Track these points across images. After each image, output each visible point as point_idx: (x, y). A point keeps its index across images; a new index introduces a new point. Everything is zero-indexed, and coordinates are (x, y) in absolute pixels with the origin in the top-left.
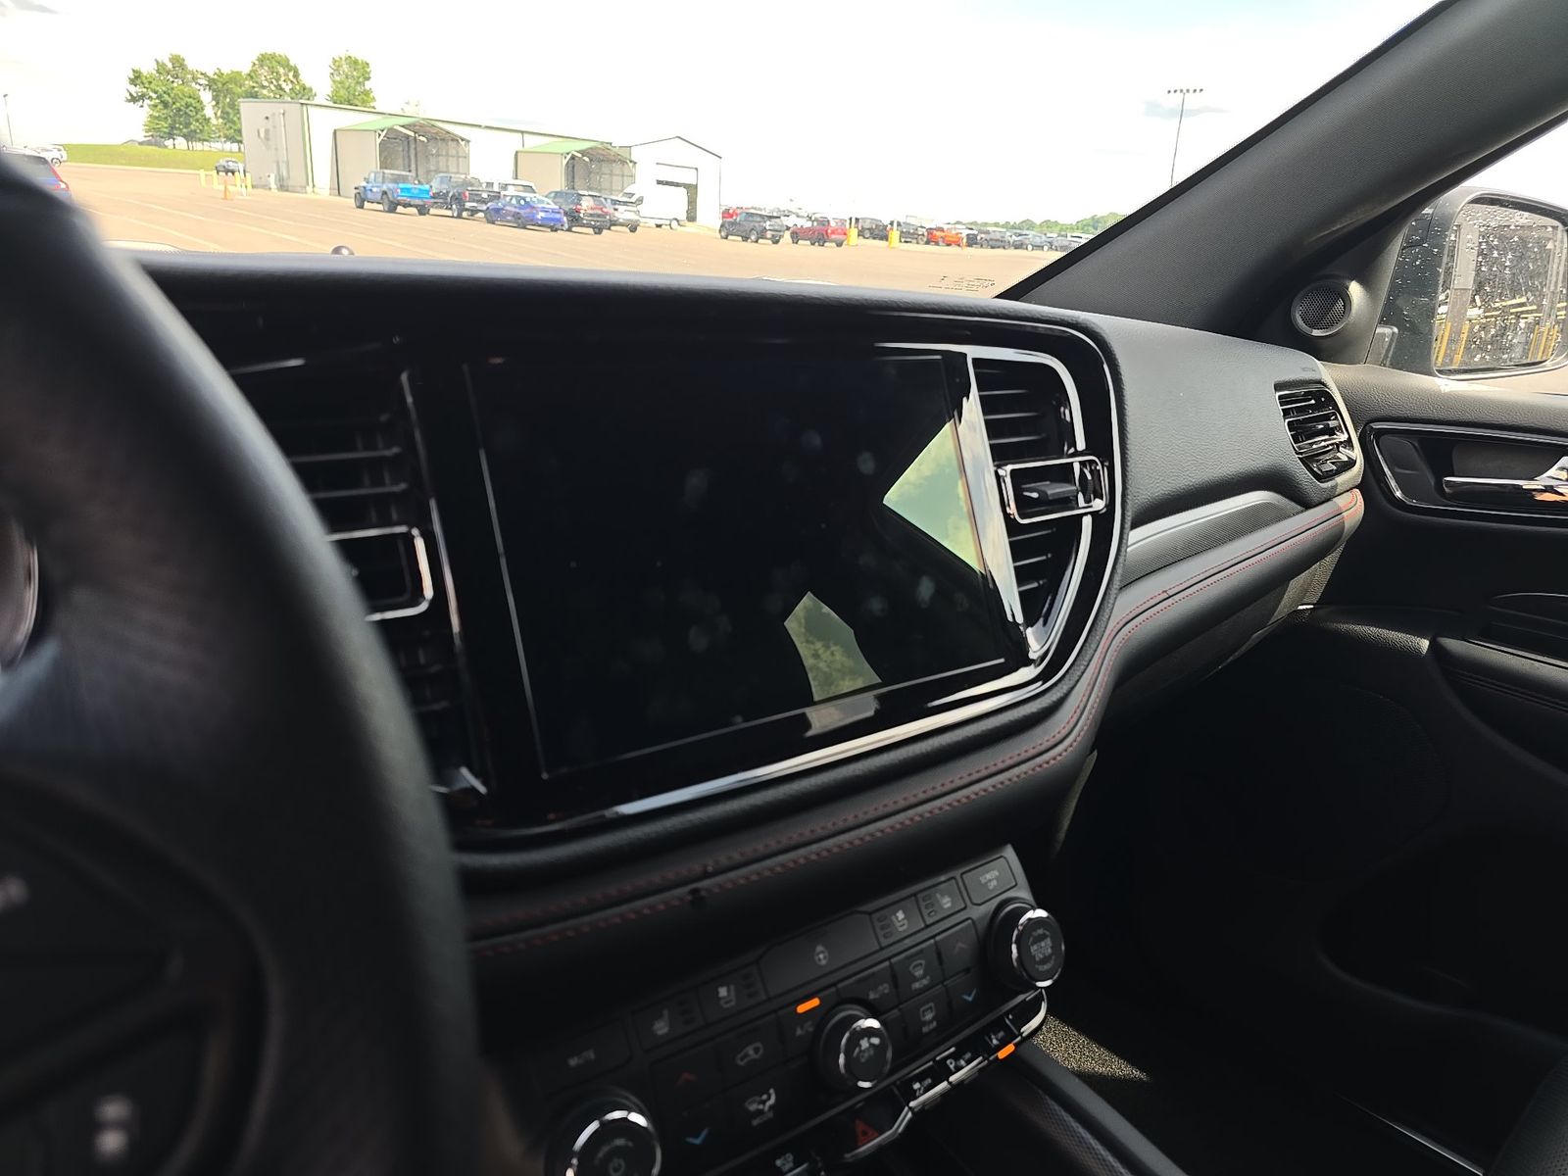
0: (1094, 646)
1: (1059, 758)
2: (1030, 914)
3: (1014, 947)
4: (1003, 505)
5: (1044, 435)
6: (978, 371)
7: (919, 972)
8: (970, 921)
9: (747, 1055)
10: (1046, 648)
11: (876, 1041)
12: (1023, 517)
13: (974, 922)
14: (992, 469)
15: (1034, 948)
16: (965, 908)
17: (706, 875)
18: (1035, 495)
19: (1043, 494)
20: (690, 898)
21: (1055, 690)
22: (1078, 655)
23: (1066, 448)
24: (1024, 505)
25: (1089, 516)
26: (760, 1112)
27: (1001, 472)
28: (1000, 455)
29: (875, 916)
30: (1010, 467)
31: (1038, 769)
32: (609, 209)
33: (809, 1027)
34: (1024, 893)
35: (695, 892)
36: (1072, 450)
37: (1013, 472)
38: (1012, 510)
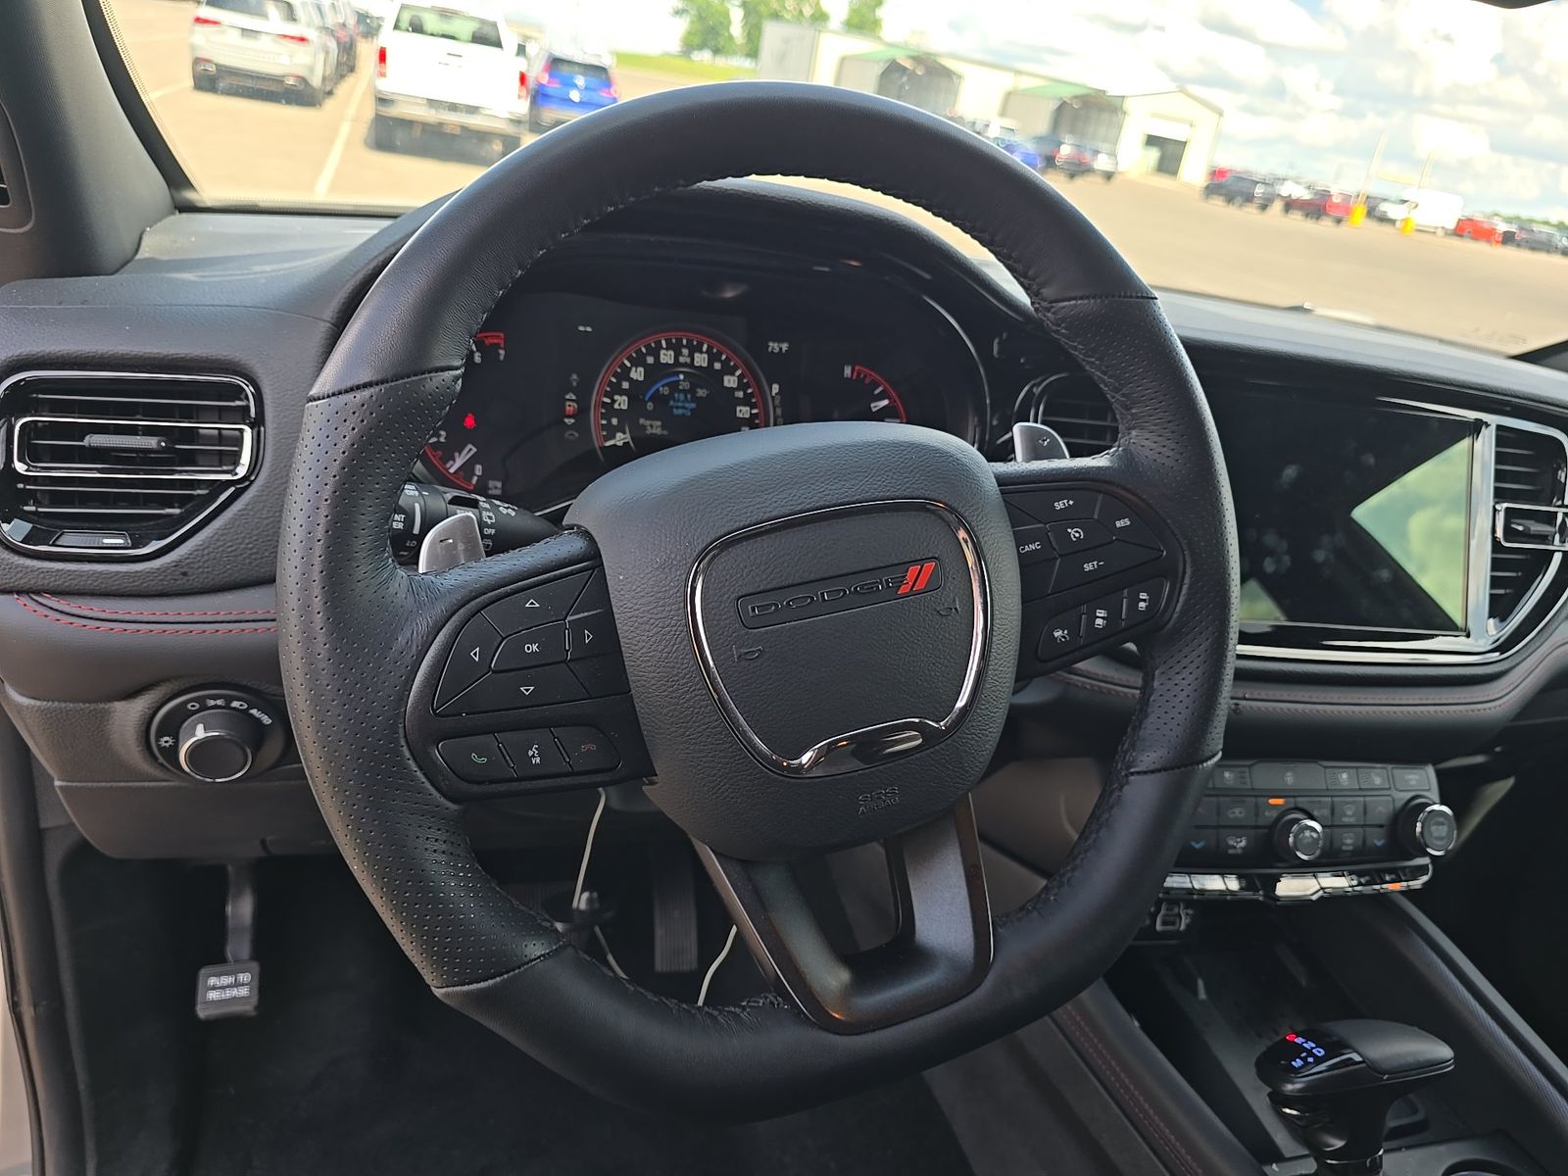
0: (1538, 644)
1: (1488, 711)
2: (1436, 807)
3: (1419, 825)
4: (1494, 531)
5: (1539, 487)
6: (1500, 433)
7: (1349, 813)
8: (1390, 799)
9: (1234, 813)
10: (1501, 633)
11: (1315, 835)
12: (1506, 540)
13: (1394, 800)
14: (1492, 504)
15: (1433, 828)
16: (1389, 789)
17: (1245, 699)
18: (1520, 528)
19: (1527, 529)
20: (1233, 707)
21: (1499, 664)
22: (1524, 647)
23: (1555, 500)
24: (1509, 533)
25: (1561, 553)
26: (1235, 847)
27: (1498, 507)
28: (1500, 495)
29: (1328, 770)
30: (1505, 505)
31: (1471, 713)
32: (1088, 156)
33: (1274, 814)
34: (1434, 795)
35: (1237, 704)
36: (1560, 503)
37: (1507, 509)
38: (1500, 534)
